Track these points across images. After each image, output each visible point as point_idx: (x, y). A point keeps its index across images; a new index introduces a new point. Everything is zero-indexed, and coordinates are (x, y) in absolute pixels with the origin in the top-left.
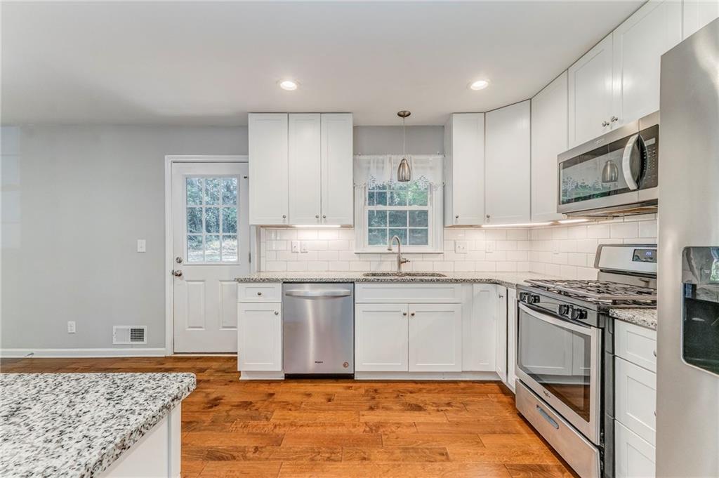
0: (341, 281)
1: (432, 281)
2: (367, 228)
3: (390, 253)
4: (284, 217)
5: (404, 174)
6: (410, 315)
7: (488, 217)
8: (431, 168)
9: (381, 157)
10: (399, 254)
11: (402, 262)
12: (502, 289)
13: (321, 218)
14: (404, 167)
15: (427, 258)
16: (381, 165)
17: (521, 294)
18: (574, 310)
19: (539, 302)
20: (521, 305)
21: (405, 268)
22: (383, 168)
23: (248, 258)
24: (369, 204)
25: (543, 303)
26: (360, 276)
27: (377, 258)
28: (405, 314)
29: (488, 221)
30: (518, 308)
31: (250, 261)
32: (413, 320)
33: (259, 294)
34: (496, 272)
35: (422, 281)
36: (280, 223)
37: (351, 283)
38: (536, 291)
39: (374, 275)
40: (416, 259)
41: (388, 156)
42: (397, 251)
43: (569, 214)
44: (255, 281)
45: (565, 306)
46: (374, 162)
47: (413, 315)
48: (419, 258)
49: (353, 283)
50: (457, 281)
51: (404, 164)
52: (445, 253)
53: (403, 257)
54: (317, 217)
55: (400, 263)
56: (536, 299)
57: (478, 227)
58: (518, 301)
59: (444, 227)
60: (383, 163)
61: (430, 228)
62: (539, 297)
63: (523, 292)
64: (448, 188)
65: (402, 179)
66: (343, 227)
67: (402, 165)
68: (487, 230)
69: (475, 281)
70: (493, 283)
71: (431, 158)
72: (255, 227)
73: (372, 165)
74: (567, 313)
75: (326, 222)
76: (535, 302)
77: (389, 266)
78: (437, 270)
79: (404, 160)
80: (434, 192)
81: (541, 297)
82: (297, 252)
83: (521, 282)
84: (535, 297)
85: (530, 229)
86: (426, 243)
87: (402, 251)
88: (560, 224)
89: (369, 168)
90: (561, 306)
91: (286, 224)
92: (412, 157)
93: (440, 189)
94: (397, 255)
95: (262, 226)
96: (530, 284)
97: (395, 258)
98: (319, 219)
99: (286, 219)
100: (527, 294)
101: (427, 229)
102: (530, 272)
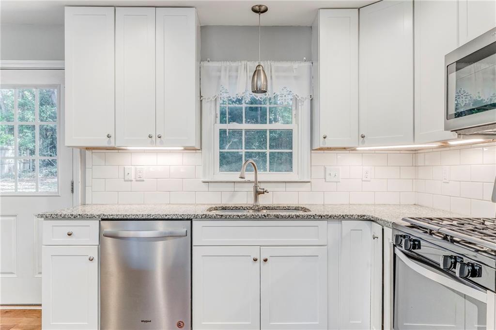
0: (174, 217)
1: (290, 218)
2: (217, 151)
3: (243, 182)
4: (109, 136)
5: (259, 83)
6: (262, 260)
7: (363, 137)
8: (296, 78)
9: (234, 64)
10: (256, 183)
11: (260, 193)
12: (377, 228)
13: (155, 138)
14: (259, 74)
15: (290, 187)
16: (234, 74)
17: (397, 236)
18: (463, 264)
19: (419, 248)
20: (398, 252)
21: (263, 201)
22: (237, 77)
23: (70, 187)
24: (221, 122)
25: (425, 251)
26: (201, 210)
27: (230, 187)
28: (255, 260)
29: (363, 142)
30: (395, 255)
31: (73, 191)
32: (265, 266)
33: (69, 235)
34: (374, 205)
35: (277, 217)
36: (105, 144)
37: (187, 220)
38: (416, 234)
39: (224, 209)
40: (276, 189)
41: (243, 62)
42: (253, 179)
43: (460, 132)
44: (64, 218)
45: (451, 257)
46: (226, 70)
47: (266, 260)
48: (281, 187)
49: (191, 220)
50: (321, 217)
51: (259, 70)
52: (312, 181)
53: (262, 186)
54: (150, 137)
55: (257, 193)
56: (416, 244)
57: (352, 149)
58: (394, 246)
59: (312, 149)
60: (237, 71)
61: (295, 151)
62: (419, 242)
63: (400, 233)
64: (315, 102)
65: (256, 91)
66: (186, 149)
67: (256, 72)
68: (363, 153)
69: (344, 218)
70: (366, 220)
71: (296, 65)
72: (79, 150)
73: (223, 73)
74: (455, 268)
75: (162, 144)
76: (414, 248)
77: (244, 198)
78: (303, 202)
79: (259, 65)
80: (300, 107)
81: (422, 242)
82: (131, 181)
83: (399, 221)
84: (414, 241)
85: (415, 151)
86: (291, 170)
87: (259, 179)
88: (450, 146)
89: (219, 77)
90: (446, 257)
91: (112, 145)
92: (273, 63)
93: (306, 104)
94: (253, 184)
95: (87, 148)
96: (409, 224)
97: (251, 188)
98: (154, 138)
99: (112, 139)
100: (404, 237)
101: (291, 153)
102: (415, 204)
